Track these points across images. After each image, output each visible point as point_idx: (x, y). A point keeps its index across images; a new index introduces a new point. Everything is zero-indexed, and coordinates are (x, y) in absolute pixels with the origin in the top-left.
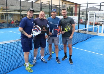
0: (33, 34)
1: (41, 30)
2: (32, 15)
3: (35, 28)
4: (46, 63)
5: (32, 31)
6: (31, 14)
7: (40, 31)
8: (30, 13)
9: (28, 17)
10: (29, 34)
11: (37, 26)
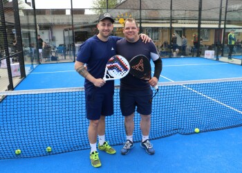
0: (107, 77)
1: (128, 67)
2: (108, 30)
3: (112, 62)
4: (152, 154)
5: (106, 69)
6: (106, 28)
7: (126, 69)
8: (104, 25)
9: (99, 36)
10: (97, 77)
11: (120, 57)
